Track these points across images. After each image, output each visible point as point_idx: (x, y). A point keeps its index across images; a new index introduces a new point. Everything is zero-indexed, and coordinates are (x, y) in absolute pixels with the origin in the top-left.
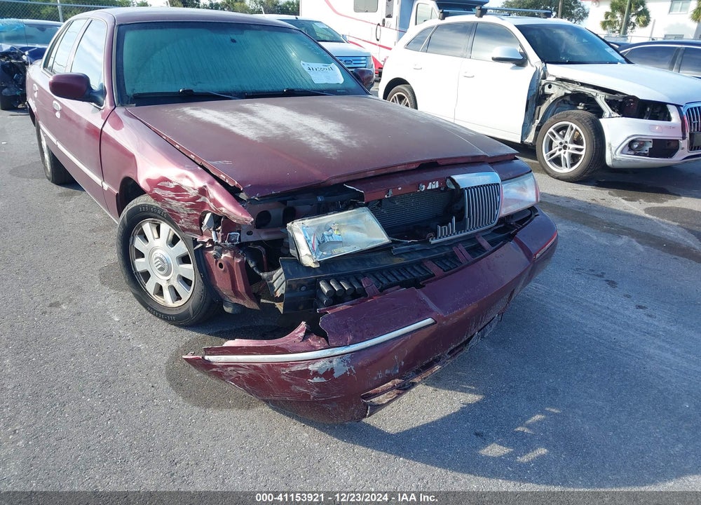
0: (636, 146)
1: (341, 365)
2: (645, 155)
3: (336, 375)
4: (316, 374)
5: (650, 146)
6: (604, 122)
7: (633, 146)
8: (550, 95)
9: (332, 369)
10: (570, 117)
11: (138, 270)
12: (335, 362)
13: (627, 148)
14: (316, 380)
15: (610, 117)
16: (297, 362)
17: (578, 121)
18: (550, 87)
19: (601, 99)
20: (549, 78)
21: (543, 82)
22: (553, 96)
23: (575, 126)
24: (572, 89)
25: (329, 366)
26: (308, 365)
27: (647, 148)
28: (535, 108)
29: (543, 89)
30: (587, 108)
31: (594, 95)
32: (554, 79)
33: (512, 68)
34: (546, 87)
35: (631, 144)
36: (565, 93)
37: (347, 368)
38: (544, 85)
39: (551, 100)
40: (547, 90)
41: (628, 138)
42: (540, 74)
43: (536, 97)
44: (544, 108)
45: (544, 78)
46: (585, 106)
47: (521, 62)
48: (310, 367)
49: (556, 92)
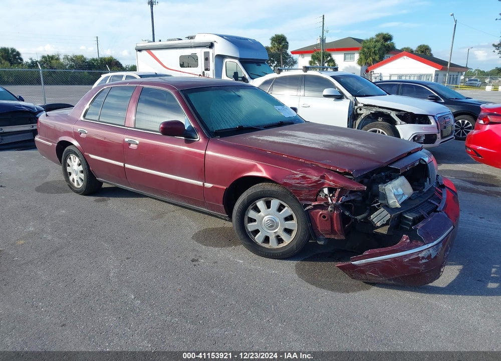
0: (416, 139)
1: (434, 252)
2: (422, 143)
3: (432, 257)
4: (423, 258)
5: (424, 138)
6: (398, 127)
7: (416, 138)
8: (362, 114)
9: (430, 254)
10: (377, 125)
11: (250, 230)
12: (431, 251)
13: (413, 140)
14: (424, 261)
15: (401, 124)
16: (412, 254)
17: (383, 127)
18: (360, 110)
19: (393, 115)
20: (359, 105)
21: (356, 107)
22: (363, 115)
23: (381, 131)
24: (374, 110)
25: (428, 253)
26: (418, 254)
27: (423, 139)
28: (353, 122)
29: (356, 111)
30: (384, 120)
31: (389, 113)
32: (362, 105)
33: (334, 100)
34: (358, 110)
35: (414, 138)
36: (371, 113)
37: (436, 253)
38: (357, 109)
39: (362, 117)
40: (359, 111)
41: (413, 134)
42: (353, 103)
43: (353, 116)
44: (358, 122)
45: (356, 105)
46: (383, 119)
47: (340, 97)
48: (420, 255)
49: (365, 112)
